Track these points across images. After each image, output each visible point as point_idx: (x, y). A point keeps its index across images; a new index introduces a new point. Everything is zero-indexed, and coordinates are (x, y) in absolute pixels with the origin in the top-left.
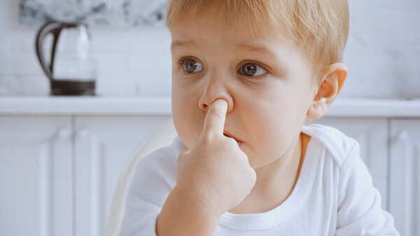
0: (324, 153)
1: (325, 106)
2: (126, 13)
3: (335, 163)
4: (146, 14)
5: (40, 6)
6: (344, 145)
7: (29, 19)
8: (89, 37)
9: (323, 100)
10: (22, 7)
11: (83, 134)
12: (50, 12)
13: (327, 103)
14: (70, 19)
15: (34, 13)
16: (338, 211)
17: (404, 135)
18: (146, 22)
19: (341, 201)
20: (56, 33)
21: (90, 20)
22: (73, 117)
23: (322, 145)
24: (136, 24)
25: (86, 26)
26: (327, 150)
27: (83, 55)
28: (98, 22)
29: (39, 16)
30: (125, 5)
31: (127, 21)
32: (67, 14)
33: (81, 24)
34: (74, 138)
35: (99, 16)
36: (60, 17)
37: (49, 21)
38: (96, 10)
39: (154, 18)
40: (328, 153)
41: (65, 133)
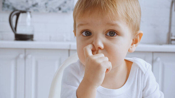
0: (138, 69)
1: (135, 47)
2: (46, 7)
3: (142, 73)
4: (54, 8)
5: (11, 3)
6: (146, 66)
7: (6, 9)
8: (31, 17)
9: (134, 45)
10: (3, 4)
11: (29, 56)
12: (15, 6)
13: (136, 46)
14: (23, 9)
15: (8, 6)
16: (143, 91)
17: (159, 59)
18: (54, 11)
19: (144, 87)
20: (18, 15)
21: (31, 10)
22: (25, 49)
23: (137, 66)
24: (50, 12)
25: (30, 12)
26: (139, 68)
27: (29, 24)
28: (34, 10)
29: (11, 7)
30: (46, 4)
31: (47, 10)
32: (22, 7)
33: (28, 11)
34: (25, 58)
35: (35, 8)
36: (19, 8)
37: (15, 10)
38: (34, 6)
39: (57, 9)
40: (140, 69)
41: (22, 56)
